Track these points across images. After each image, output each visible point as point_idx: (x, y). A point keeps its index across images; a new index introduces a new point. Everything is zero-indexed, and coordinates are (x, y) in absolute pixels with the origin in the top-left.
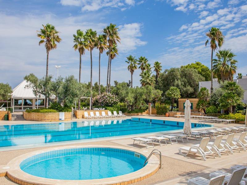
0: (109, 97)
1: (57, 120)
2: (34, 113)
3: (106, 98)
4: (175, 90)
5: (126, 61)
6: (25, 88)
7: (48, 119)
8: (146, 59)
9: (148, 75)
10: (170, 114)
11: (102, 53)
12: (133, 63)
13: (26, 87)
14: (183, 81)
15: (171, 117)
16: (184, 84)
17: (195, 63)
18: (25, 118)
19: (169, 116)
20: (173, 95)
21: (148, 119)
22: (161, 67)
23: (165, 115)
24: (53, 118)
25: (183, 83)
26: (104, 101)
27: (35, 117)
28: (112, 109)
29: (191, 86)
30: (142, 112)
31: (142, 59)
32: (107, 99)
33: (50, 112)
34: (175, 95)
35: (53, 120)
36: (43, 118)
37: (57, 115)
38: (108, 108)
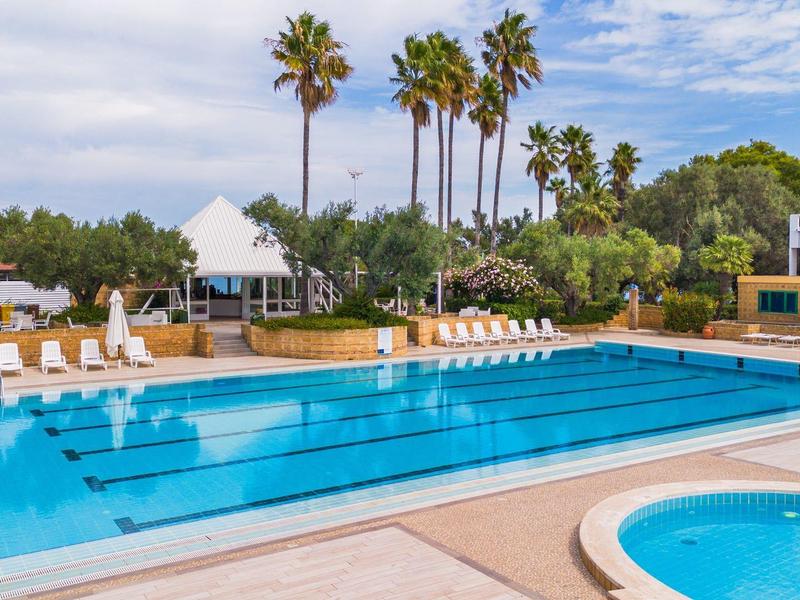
0: (508, 271)
1: (370, 355)
2: (292, 331)
3: (498, 274)
4: (734, 248)
5: (522, 145)
6: (255, 245)
7: (341, 353)
8: (588, 135)
9: (596, 188)
10: (720, 329)
11: (458, 118)
12: (545, 149)
13: (259, 243)
14: (727, 211)
15: (722, 339)
16: (731, 223)
17: (747, 144)
18: (255, 347)
19: (714, 338)
20: (726, 264)
21: (671, 351)
22: (639, 160)
23: (701, 332)
24: (359, 348)
25: (728, 217)
26: (491, 283)
27: (293, 346)
28: (515, 313)
29: (759, 230)
30: (605, 323)
31: (572, 135)
32: (501, 279)
33: (350, 328)
34: (733, 263)
35: (357, 355)
36: (323, 348)
37: (370, 338)
38: (504, 307)
